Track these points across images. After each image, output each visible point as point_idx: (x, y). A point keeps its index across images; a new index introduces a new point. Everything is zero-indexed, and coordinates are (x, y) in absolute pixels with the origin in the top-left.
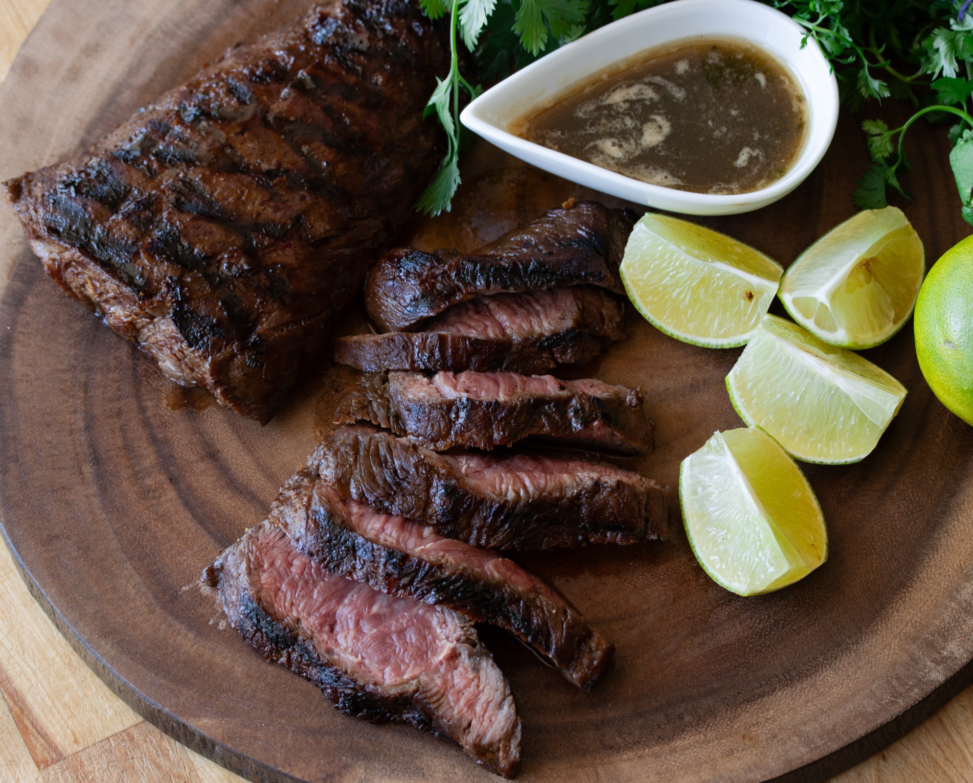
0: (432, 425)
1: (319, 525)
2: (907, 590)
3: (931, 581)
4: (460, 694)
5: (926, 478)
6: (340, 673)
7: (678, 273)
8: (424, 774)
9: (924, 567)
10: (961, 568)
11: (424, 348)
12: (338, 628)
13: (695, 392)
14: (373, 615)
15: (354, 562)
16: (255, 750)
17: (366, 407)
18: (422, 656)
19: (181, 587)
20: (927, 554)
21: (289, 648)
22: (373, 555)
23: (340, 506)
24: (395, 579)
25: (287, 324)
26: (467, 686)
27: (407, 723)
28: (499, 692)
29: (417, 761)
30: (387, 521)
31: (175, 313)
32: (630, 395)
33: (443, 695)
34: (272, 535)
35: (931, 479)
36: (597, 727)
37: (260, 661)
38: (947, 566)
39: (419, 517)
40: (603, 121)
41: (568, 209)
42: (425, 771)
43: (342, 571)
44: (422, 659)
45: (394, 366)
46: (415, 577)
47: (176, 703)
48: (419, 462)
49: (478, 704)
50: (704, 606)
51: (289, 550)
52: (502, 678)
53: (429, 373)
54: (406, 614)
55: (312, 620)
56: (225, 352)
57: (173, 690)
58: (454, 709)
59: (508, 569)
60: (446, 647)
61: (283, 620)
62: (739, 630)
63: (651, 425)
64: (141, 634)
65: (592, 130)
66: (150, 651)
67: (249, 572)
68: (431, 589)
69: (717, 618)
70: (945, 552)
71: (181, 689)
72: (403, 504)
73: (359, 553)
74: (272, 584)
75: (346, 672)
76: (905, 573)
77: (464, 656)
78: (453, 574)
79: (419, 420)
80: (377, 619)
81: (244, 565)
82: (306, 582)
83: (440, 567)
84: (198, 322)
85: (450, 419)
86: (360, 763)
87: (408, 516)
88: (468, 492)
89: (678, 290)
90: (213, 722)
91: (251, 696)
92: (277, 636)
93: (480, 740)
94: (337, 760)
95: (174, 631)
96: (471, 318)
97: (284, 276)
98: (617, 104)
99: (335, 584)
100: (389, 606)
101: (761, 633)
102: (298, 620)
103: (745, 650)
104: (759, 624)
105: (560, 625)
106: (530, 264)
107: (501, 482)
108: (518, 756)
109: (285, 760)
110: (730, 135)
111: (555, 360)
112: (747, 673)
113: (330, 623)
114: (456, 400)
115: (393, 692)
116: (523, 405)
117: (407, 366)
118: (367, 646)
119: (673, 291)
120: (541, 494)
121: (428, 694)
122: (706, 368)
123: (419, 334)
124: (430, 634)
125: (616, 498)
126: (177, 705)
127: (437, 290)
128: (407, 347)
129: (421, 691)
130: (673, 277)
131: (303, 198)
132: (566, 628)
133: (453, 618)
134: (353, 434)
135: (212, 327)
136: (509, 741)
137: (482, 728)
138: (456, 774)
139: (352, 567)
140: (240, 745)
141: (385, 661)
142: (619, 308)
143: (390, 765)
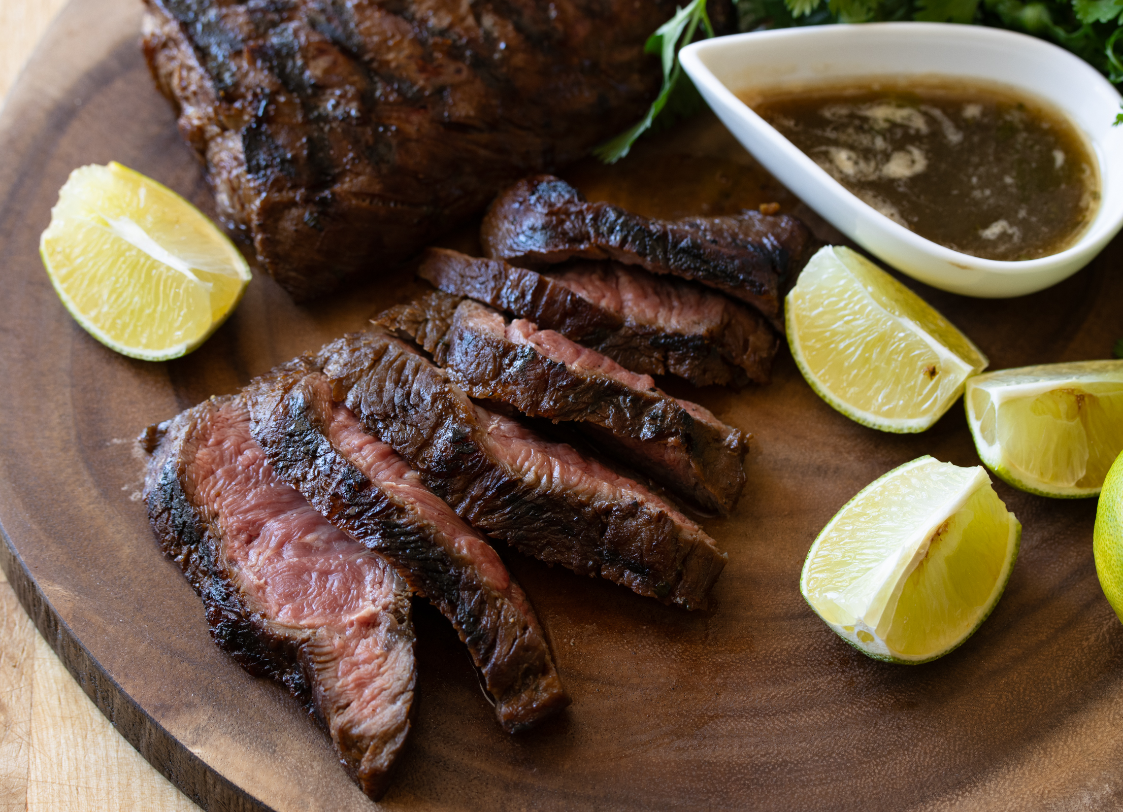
0: (479, 364)
1: (288, 413)
2: (963, 793)
3: (997, 795)
4: (355, 668)
5: (1049, 679)
6: (231, 589)
7: (854, 320)
8: (275, 751)
9: (997, 776)
10: (1042, 796)
11: (518, 285)
12: (256, 543)
13: (819, 476)
14: (303, 543)
15: (307, 469)
16: (97, 643)
17: (419, 323)
18: (335, 609)
19: (113, 437)
20: (1007, 764)
21: (192, 545)
22: (331, 469)
23: (326, 405)
24: (343, 504)
25: (372, 196)
26: (367, 661)
27: (283, 686)
28: (401, 682)
29: (275, 734)
30: (370, 442)
31: (249, 129)
32: (734, 435)
33: (335, 659)
34: (237, 413)
35: (1055, 684)
36: (506, 788)
37: (156, 551)
38: (1025, 787)
39: (408, 454)
40: (851, 130)
41: (766, 214)
42: (277, 749)
43: (289, 475)
44: (333, 612)
45: (475, 295)
46: (367, 510)
47: (36, 556)
48: (440, 393)
49: (370, 686)
50: (707, 709)
51: (246, 436)
52: (412, 668)
53: (509, 316)
54: (341, 556)
55: (231, 520)
56: (287, 195)
57: (41, 541)
58: (339, 681)
59: (484, 554)
60: (366, 609)
61: (199, 506)
62: (735, 753)
63: (742, 478)
64: (40, 467)
65: (830, 134)
66: (40, 489)
67: (187, 440)
68: (377, 530)
69: (715, 729)
70: (1031, 770)
71: (49, 544)
72: (398, 432)
73: (320, 461)
74: (206, 463)
75: (237, 590)
76: (970, 774)
77: (383, 629)
78: (411, 523)
79: (467, 353)
80: (306, 549)
81: (186, 429)
82: (248, 479)
83: (401, 510)
84: (269, 149)
85: (501, 365)
86: (209, 708)
87: (398, 448)
88: (480, 449)
89: (847, 342)
90: (65, 594)
91: (125, 584)
92: (185, 523)
93: (351, 727)
94: (183, 694)
95: (78, 480)
96: (591, 281)
97: (394, 142)
98: (875, 120)
99: (280, 494)
100: (328, 542)
101: (760, 767)
102: (216, 515)
103: (730, 778)
104: (762, 756)
105: (512, 639)
106: (682, 240)
107: (527, 458)
108: (386, 764)
109: (125, 668)
110: (992, 201)
111: (666, 367)
112: (719, 804)
113: (251, 533)
114: (518, 346)
115: (279, 632)
116: (593, 383)
117: (488, 299)
118: (277, 573)
119: (842, 341)
120: (565, 490)
121: (317, 650)
122: (846, 455)
123: (519, 270)
124: (356, 588)
125: (650, 530)
126: (36, 558)
127: (563, 229)
128: (500, 277)
129: (310, 643)
130: (847, 322)
131: (459, 71)
132: (517, 646)
133: (392, 581)
134: (386, 340)
135: (284, 161)
136: (385, 743)
137: (359, 714)
138: (312, 768)
139: (302, 474)
140: (82, 631)
141: (289, 597)
142: (773, 345)
143: (241, 725)
